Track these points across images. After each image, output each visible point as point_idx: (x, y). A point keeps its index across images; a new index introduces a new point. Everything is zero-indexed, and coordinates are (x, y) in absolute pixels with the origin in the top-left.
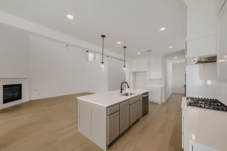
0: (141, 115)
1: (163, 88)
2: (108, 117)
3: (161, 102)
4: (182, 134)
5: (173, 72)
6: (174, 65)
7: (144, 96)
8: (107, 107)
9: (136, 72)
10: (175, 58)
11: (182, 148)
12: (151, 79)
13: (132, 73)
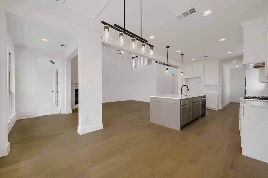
0: (200, 115)
1: (219, 94)
2: (181, 107)
3: (218, 109)
4: (240, 120)
5: (230, 78)
6: (232, 70)
7: (202, 98)
8: (181, 100)
9: (188, 79)
10: (234, 62)
11: (240, 130)
12: (205, 85)
13: (184, 79)
